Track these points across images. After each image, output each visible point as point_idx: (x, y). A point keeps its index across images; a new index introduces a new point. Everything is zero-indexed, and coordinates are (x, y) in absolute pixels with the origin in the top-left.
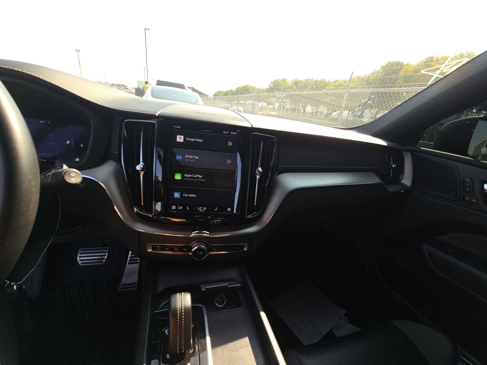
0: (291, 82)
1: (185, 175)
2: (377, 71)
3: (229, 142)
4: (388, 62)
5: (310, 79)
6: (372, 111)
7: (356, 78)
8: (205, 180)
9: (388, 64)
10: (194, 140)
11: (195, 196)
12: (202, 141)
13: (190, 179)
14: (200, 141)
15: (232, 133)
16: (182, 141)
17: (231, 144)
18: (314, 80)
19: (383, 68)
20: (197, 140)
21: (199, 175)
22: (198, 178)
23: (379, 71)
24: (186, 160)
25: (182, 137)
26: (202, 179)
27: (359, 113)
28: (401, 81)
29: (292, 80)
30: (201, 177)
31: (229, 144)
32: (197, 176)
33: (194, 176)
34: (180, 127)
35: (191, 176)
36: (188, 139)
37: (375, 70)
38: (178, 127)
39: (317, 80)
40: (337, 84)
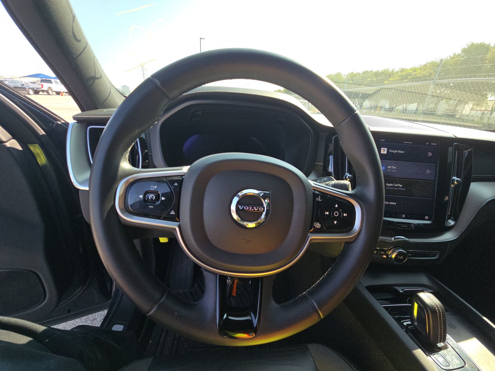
0: (346, 76)
1: (387, 184)
2: (457, 54)
3: (429, 153)
4: (470, 44)
5: (369, 71)
6: (450, 103)
7: (428, 65)
8: (404, 189)
9: (471, 46)
10: (397, 151)
11: (395, 204)
12: (403, 152)
13: (391, 188)
14: (402, 152)
15: (432, 144)
16: (385, 153)
17: (431, 155)
18: (374, 71)
19: (464, 51)
20: (399, 152)
21: (399, 185)
22: (399, 187)
23: (459, 55)
24: (388, 170)
25: (386, 149)
26: (402, 188)
27: (431, 105)
28: (488, 66)
29: (347, 73)
30: (401, 186)
31: (429, 154)
32: (398, 185)
33: (394, 185)
34: (384, 140)
35: (392, 185)
36: (391, 151)
37: (455, 53)
38: (382, 140)
39: (378, 72)
40: (403, 73)
